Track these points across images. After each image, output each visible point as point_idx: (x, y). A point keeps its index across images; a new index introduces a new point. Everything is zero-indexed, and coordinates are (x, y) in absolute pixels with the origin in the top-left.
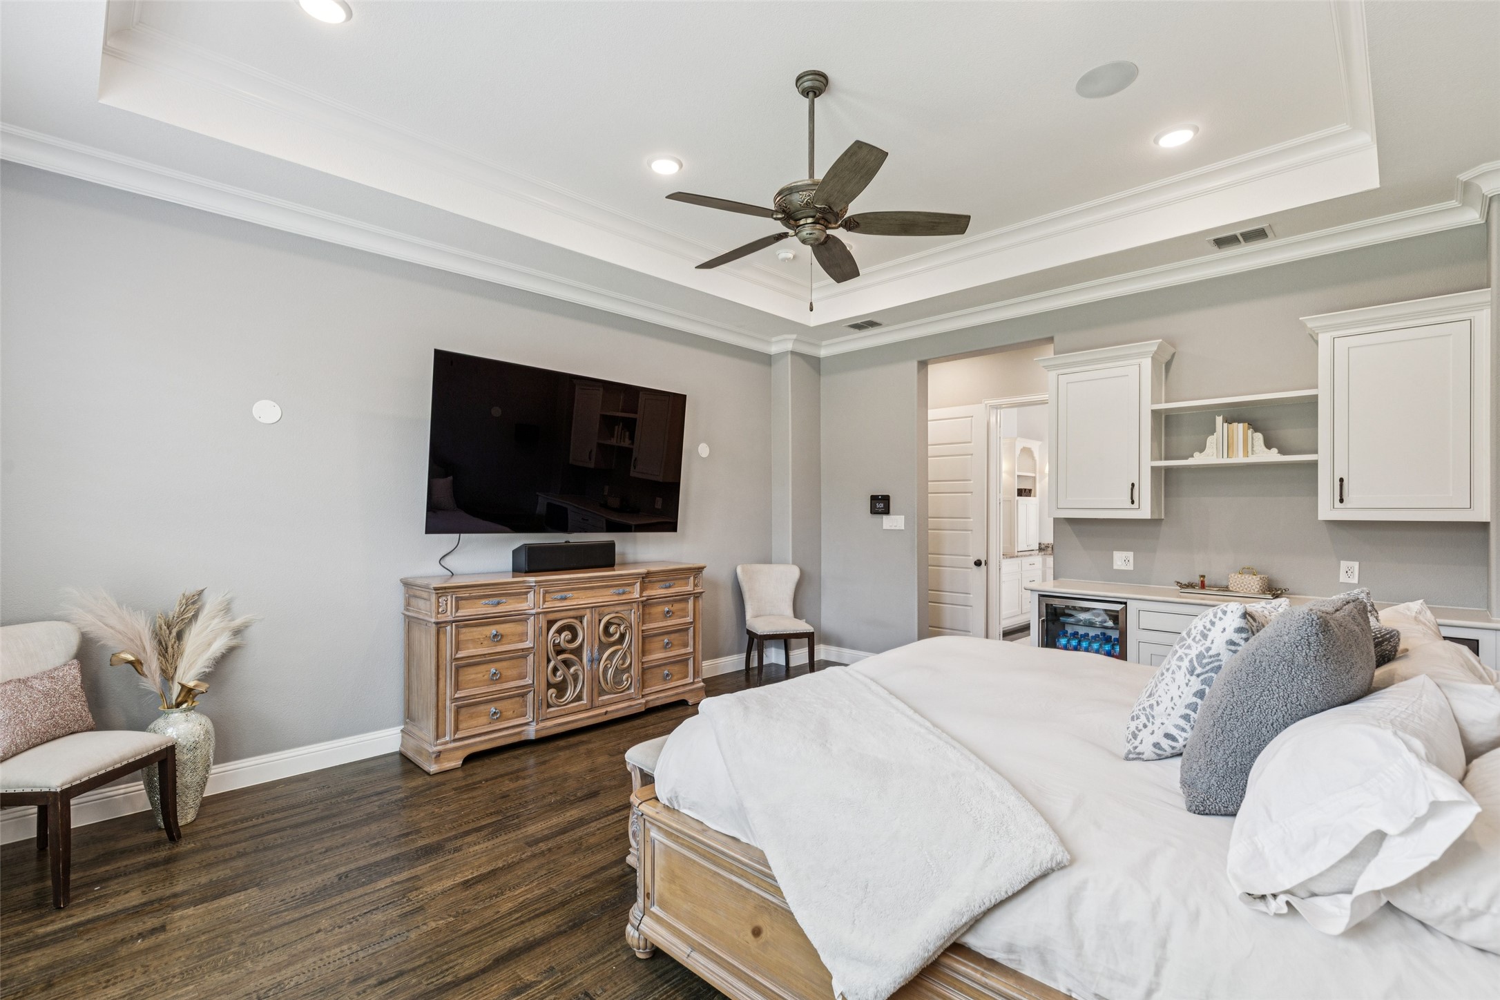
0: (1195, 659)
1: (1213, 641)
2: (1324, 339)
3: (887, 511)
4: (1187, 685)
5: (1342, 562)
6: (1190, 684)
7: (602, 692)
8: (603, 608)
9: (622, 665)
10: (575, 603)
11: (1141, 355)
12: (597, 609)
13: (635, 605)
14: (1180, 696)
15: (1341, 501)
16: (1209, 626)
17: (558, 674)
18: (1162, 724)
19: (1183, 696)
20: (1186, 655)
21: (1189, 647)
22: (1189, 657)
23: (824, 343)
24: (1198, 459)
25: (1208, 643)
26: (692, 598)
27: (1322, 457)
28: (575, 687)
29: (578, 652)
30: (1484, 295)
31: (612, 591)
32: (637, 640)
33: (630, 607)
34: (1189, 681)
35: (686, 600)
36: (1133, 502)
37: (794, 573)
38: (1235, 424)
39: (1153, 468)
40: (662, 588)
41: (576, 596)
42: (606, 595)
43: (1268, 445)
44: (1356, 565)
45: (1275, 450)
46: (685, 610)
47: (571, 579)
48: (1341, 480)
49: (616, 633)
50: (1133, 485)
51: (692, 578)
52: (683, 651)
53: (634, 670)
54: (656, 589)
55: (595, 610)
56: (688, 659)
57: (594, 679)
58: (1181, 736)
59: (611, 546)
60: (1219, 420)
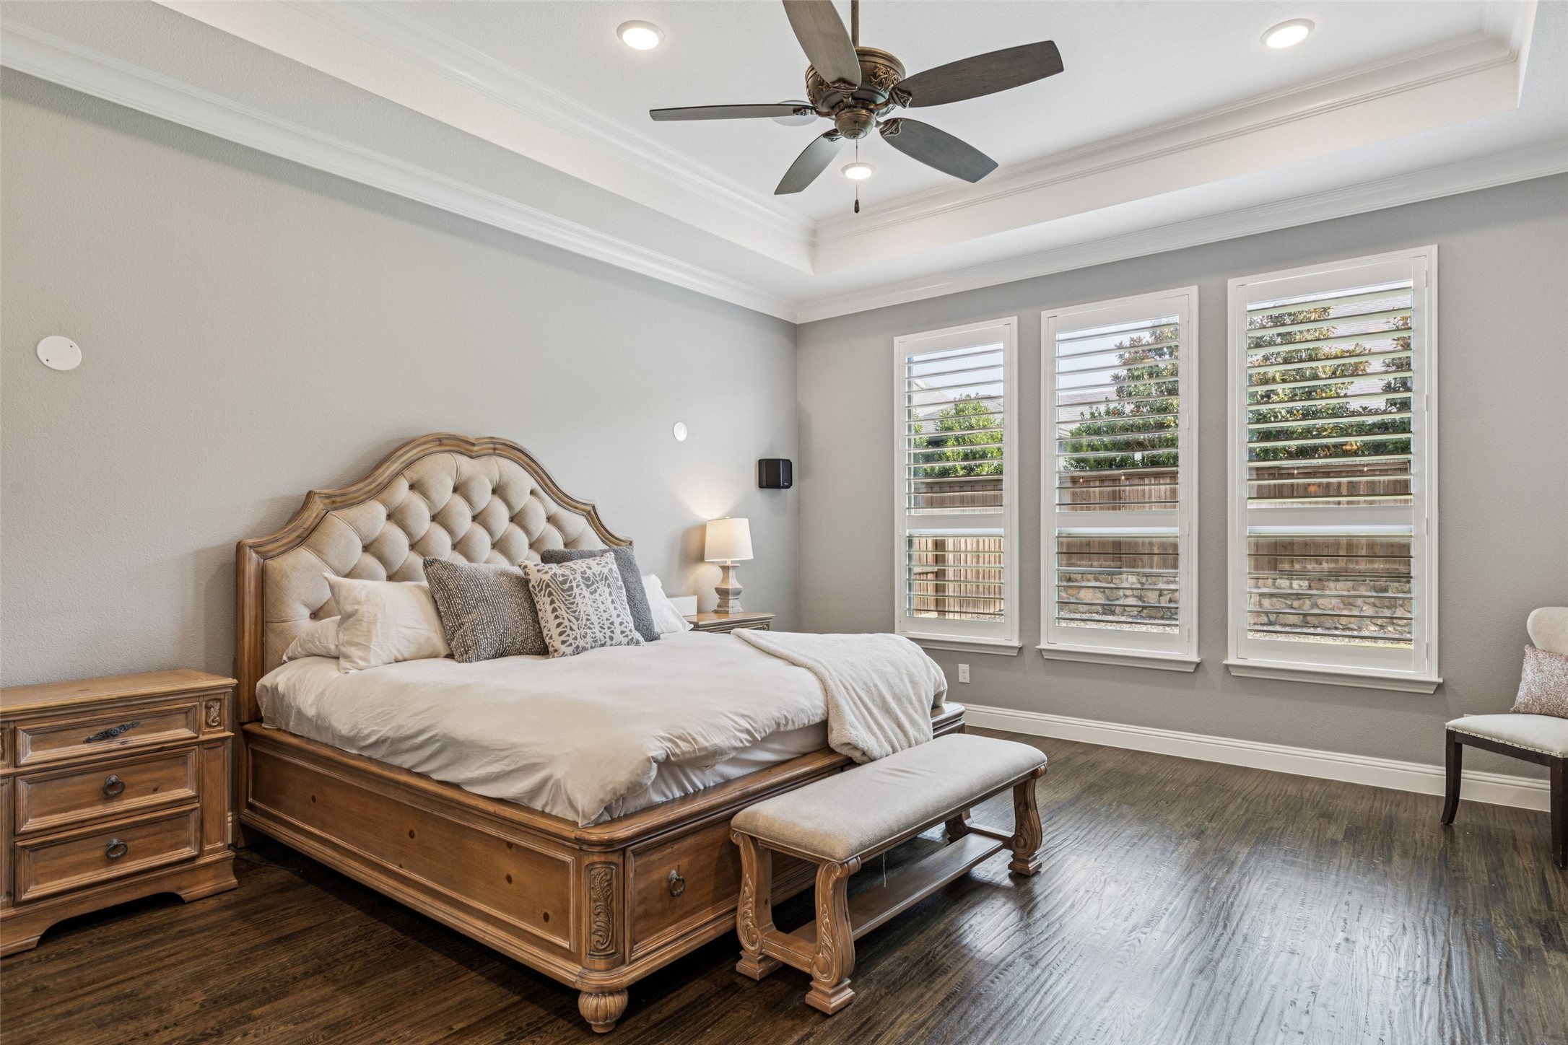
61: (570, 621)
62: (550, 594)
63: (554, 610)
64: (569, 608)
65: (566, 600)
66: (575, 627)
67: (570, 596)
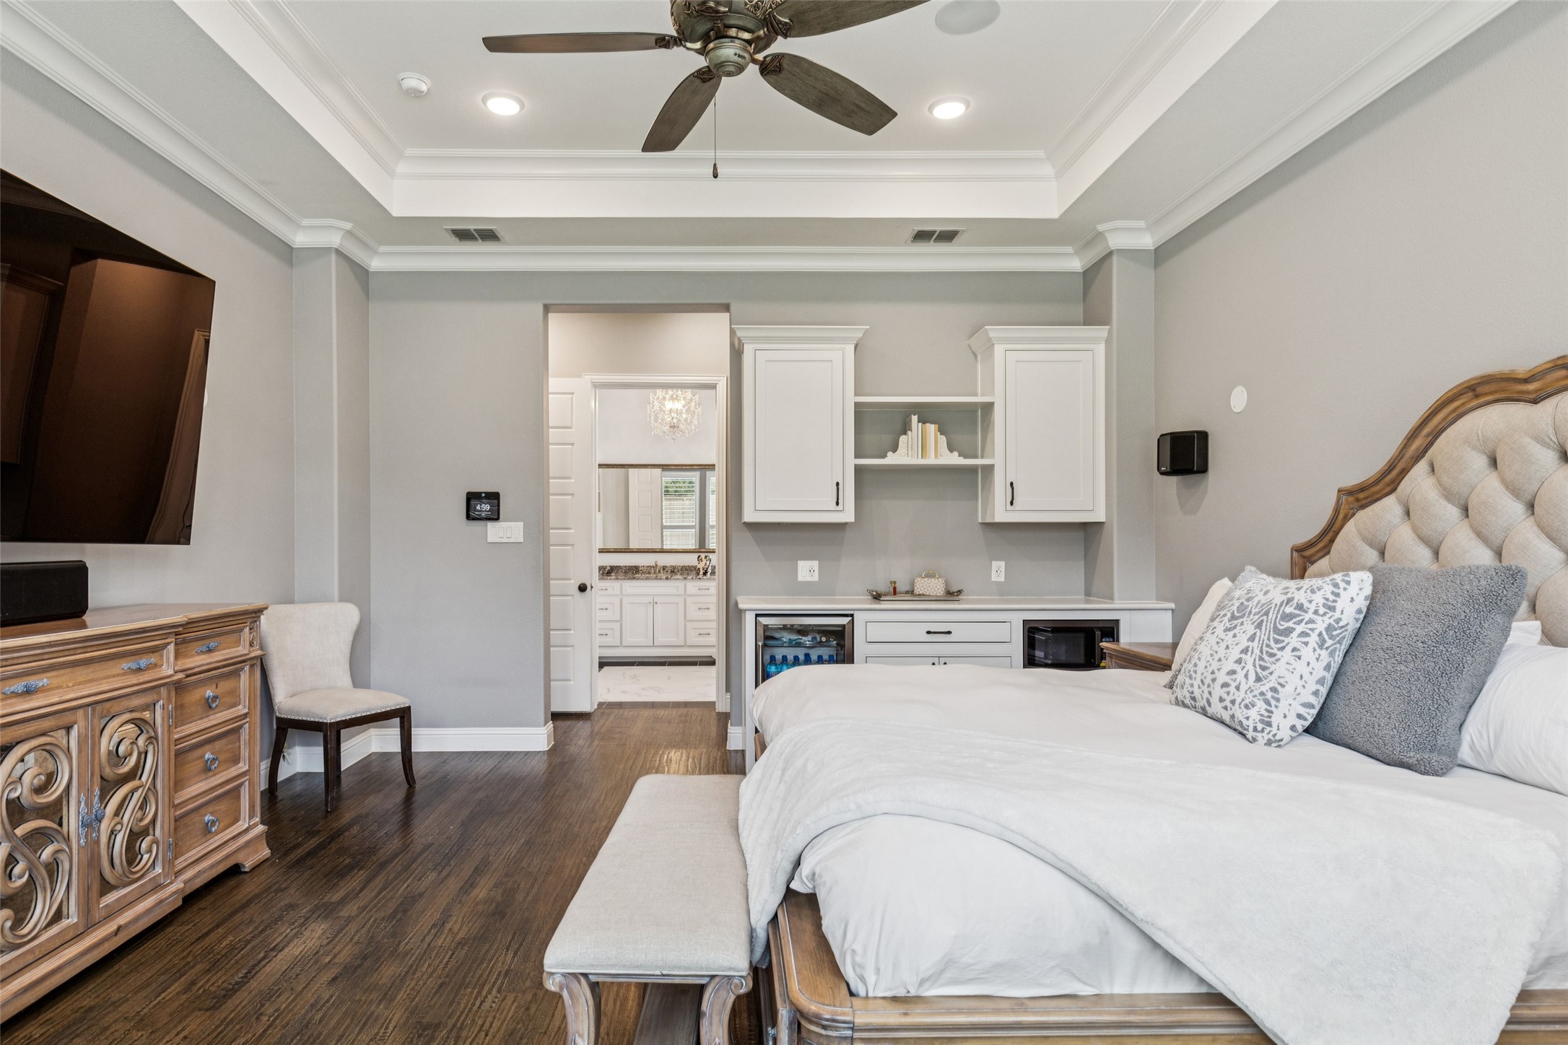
0: (1324, 633)
1: (1342, 611)
2: (999, 349)
3: (495, 516)
4: (1317, 659)
5: (993, 562)
6: (1321, 658)
7: (106, 887)
8: (108, 705)
9: (141, 820)
10: (56, 699)
11: (845, 340)
12: (99, 708)
13: (163, 691)
14: (1311, 673)
15: (1012, 503)
16: (1332, 598)
17: (17, 870)
18: (1290, 705)
19: (1314, 672)
20: (1312, 630)
21: (1311, 621)
22: (1317, 632)
23: (383, 249)
24: (892, 459)
25: (1337, 615)
26: (247, 668)
27: (997, 460)
28: (53, 891)
29: (54, 811)
30: (1102, 331)
31: (125, 665)
32: (166, 764)
33: (155, 697)
34: (1320, 655)
35: (236, 674)
36: (837, 503)
37: (350, 615)
38: (928, 425)
39: (856, 466)
40: (203, 653)
41: (55, 682)
42: (114, 676)
43: (951, 449)
44: (1002, 564)
45: (956, 454)
46: (234, 692)
47: (50, 644)
48: (1012, 484)
49: (130, 754)
50: (838, 484)
51: (247, 630)
52: (233, 772)
53: (162, 827)
54: (192, 656)
55: (94, 710)
56: (238, 788)
57: (92, 860)
58: (1309, 714)
59: (78, 573)
60: (915, 418)
61: (1246, 676)
62: (1259, 626)
63: (1245, 651)
64: (1261, 659)
65: (1268, 646)
66: (1243, 687)
67: (1277, 641)
